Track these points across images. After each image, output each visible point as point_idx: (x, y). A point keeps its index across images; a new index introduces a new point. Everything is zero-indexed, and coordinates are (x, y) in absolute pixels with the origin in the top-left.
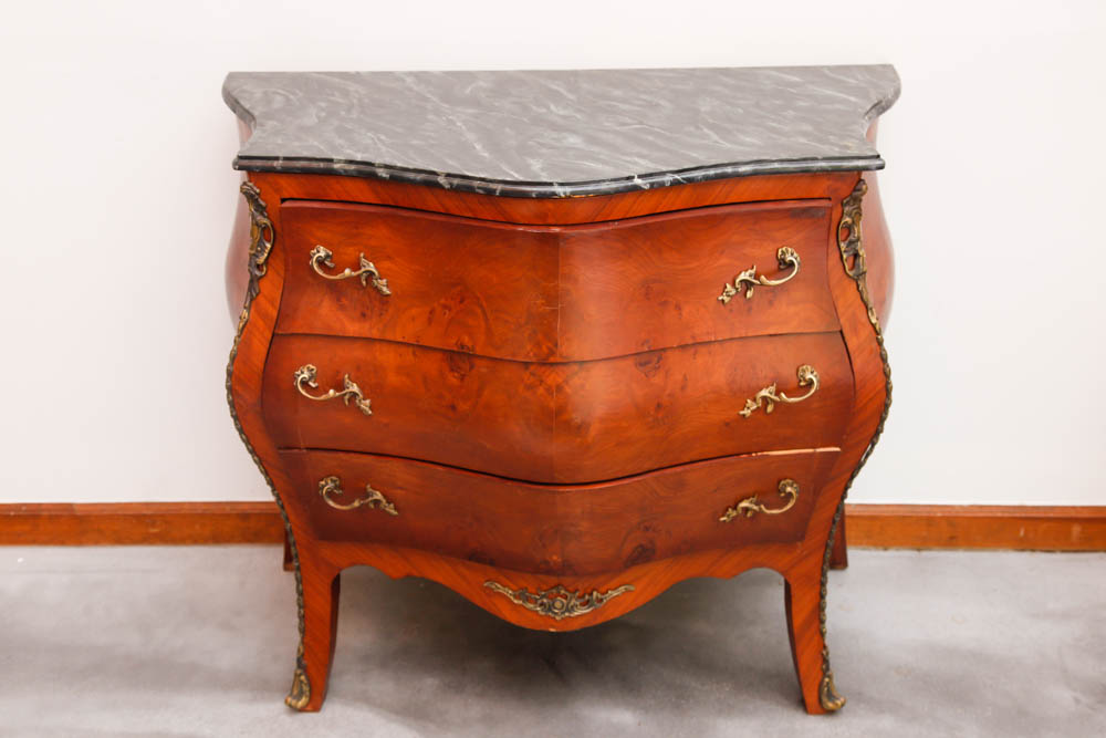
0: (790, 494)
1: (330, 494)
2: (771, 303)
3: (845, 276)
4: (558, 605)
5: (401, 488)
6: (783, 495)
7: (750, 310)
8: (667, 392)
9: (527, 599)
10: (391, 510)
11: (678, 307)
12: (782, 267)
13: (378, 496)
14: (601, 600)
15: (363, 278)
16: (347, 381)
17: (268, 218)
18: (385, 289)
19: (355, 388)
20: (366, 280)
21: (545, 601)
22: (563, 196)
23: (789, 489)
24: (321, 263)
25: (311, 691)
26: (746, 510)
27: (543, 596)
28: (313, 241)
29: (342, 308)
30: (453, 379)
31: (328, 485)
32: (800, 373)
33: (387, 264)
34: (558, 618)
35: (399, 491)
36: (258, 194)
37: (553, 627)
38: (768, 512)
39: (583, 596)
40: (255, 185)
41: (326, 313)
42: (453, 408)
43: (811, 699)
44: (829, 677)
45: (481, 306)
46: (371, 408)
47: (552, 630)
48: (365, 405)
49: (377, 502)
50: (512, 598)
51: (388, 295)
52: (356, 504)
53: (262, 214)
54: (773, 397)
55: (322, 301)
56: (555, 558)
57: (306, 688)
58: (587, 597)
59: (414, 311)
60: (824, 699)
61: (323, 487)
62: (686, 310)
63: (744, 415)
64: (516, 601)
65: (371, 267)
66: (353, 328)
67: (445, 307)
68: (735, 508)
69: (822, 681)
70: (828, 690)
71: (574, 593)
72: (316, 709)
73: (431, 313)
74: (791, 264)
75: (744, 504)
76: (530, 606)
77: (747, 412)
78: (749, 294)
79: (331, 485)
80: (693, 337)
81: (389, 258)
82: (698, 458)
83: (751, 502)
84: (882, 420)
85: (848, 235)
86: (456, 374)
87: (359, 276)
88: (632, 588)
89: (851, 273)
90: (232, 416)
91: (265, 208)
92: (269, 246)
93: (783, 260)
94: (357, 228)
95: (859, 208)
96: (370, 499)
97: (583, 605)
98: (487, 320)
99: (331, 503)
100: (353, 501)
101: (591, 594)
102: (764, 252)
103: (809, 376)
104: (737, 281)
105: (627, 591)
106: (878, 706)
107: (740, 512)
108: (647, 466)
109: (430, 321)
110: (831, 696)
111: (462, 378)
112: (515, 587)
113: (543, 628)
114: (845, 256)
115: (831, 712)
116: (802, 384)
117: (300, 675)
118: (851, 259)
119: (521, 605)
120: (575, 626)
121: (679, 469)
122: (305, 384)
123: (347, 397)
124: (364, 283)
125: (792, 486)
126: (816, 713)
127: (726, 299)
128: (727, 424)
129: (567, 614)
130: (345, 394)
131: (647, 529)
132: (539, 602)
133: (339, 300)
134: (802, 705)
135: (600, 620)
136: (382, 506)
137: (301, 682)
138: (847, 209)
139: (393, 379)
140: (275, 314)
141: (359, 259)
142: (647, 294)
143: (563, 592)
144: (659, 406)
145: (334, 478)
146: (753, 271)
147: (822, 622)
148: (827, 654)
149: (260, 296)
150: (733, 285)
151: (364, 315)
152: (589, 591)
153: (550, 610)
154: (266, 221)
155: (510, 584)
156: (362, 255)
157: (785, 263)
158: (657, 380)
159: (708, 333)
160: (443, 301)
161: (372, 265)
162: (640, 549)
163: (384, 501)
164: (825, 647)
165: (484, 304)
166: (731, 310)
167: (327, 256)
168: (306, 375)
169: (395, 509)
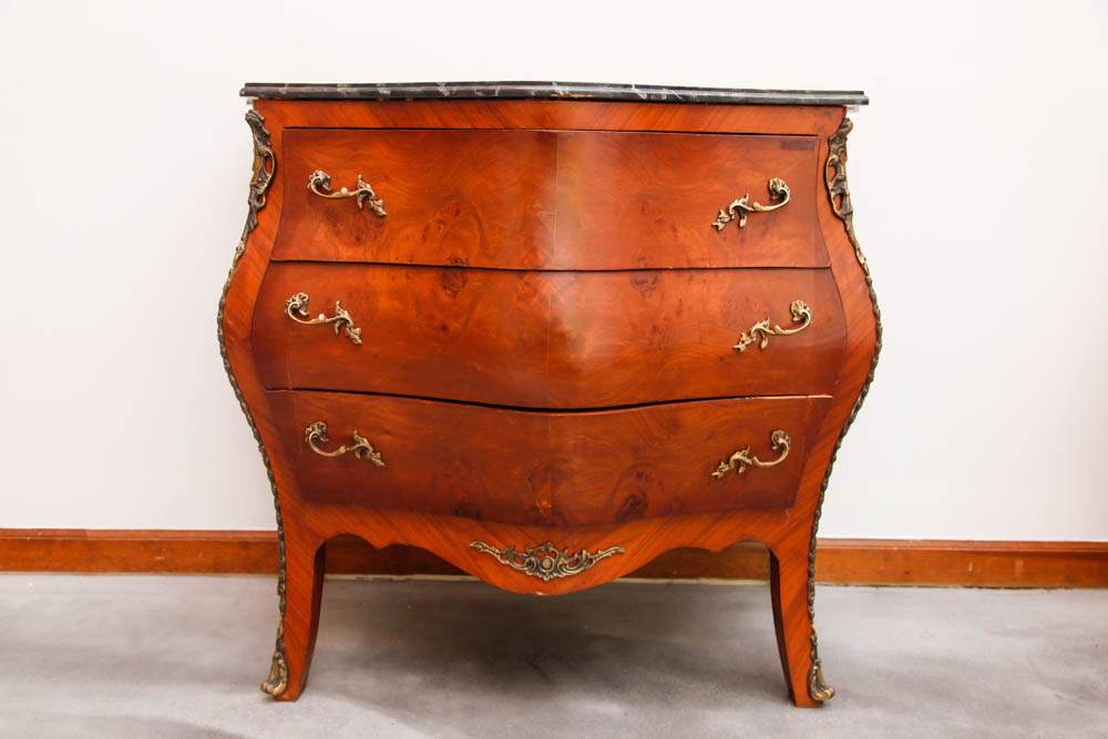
0: (783, 444)
1: (316, 440)
2: (763, 235)
3: (833, 217)
4: (546, 563)
5: (388, 433)
6: (775, 448)
7: (743, 240)
8: (663, 315)
9: (515, 558)
10: (377, 459)
11: (674, 229)
12: (774, 198)
13: (365, 443)
14: (591, 560)
15: (360, 199)
16: (338, 307)
17: (270, 147)
18: (380, 210)
19: (346, 315)
20: (363, 202)
21: (533, 559)
22: (562, 94)
23: (781, 441)
24: (319, 186)
25: (288, 676)
26: (738, 463)
27: (532, 554)
28: (312, 165)
29: (338, 234)
30: (444, 297)
31: (314, 431)
32: (793, 308)
33: (383, 185)
34: (545, 579)
35: (387, 437)
36: (263, 122)
37: (541, 591)
38: (761, 464)
39: (573, 555)
40: (260, 112)
41: (319, 239)
42: (444, 328)
43: (800, 690)
44: (818, 664)
45: (477, 217)
46: (360, 336)
47: (540, 594)
48: (355, 333)
49: (363, 450)
50: (498, 557)
51: (384, 216)
52: (342, 450)
53: (265, 143)
54: (767, 330)
55: (318, 227)
56: (545, 503)
57: (283, 673)
58: (576, 556)
59: (408, 231)
60: (813, 689)
61: (310, 432)
62: (681, 233)
63: (739, 349)
64: (502, 562)
65: (368, 188)
66: (347, 254)
67: (440, 221)
68: (727, 462)
69: (811, 669)
70: (817, 679)
71: (564, 550)
72: (294, 698)
73: (425, 231)
74: (782, 196)
75: (737, 456)
76: (517, 566)
77: (742, 347)
78: (743, 223)
79: (317, 431)
80: (688, 261)
81: (387, 178)
82: (690, 396)
83: (744, 455)
84: (873, 366)
85: (835, 175)
86: (449, 292)
87: (355, 197)
88: (622, 550)
89: (839, 213)
90: (222, 353)
91: (268, 136)
92: (270, 176)
93: (775, 190)
94: (355, 149)
95: (844, 147)
96: (357, 446)
97: (572, 564)
98: (481, 230)
99: (316, 450)
100: (339, 448)
101: (581, 554)
102: (756, 181)
103: (801, 311)
104: (731, 207)
105: (618, 553)
106: (867, 701)
107: (733, 466)
108: (641, 397)
109: (424, 238)
110: (820, 686)
111: (455, 295)
112: (502, 546)
113: (531, 592)
114: (833, 194)
115: (819, 704)
116: (796, 319)
117: (278, 658)
118: (838, 199)
119: (508, 565)
120: (564, 588)
121: (674, 405)
122: (295, 311)
123: (337, 325)
124: (360, 204)
125: (784, 438)
126: (805, 706)
127: (721, 226)
128: (722, 359)
129: (555, 575)
130: (335, 322)
131: (639, 475)
132: (527, 560)
133: (335, 226)
134: (791, 698)
135: (589, 584)
136: (368, 455)
137: (280, 666)
138: (834, 146)
139: (384, 304)
140: (271, 245)
141: (357, 182)
142: (643, 209)
143: (551, 549)
144: (655, 328)
145: (321, 424)
146: (746, 200)
147: (810, 603)
148: (816, 639)
149: (258, 228)
150: (727, 212)
151: (358, 239)
152: (578, 550)
153: (537, 569)
154: (268, 150)
155: (497, 543)
156: (360, 176)
157: (777, 193)
158: (654, 300)
159: (703, 259)
160: (438, 216)
161: (368, 186)
162: (632, 500)
163: (371, 449)
164: (813, 632)
165: (480, 213)
166: (725, 238)
167: (326, 179)
168: (298, 302)
169: (382, 459)
